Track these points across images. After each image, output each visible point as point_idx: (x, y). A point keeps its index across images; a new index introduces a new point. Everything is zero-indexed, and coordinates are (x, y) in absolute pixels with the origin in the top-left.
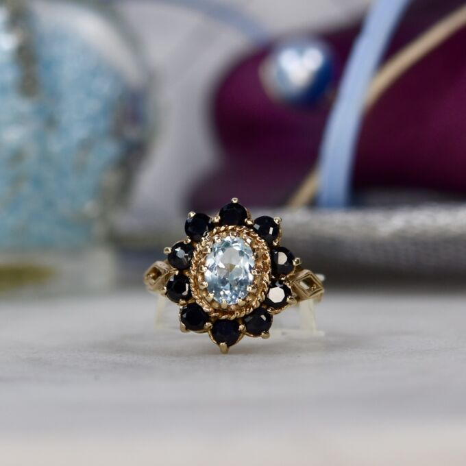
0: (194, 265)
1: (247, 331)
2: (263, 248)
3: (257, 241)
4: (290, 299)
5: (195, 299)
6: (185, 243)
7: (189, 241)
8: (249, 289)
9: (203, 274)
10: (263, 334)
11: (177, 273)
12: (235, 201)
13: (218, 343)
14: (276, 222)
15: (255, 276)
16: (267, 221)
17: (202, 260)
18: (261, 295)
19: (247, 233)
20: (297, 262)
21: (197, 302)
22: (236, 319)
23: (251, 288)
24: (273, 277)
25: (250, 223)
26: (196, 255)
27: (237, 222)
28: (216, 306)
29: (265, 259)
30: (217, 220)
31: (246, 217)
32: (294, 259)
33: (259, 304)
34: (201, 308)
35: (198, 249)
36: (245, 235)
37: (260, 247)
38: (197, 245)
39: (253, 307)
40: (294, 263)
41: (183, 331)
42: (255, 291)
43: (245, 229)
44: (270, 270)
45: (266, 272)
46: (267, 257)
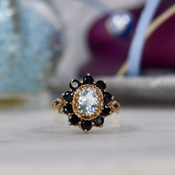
0: (74, 100)
1: (95, 125)
2: (100, 93)
3: (98, 90)
4: (111, 112)
5: (75, 113)
6: (70, 91)
7: (72, 90)
8: (96, 108)
9: (78, 103)
10: (101, 126)
11: (67, 103)
12: (88, 75)
13: (84, 130)
14: (105, 82)
15: (98, 103)
16: (101, 82)
17: (77, 98)
18: (100, 111)
19: (94, 87)
20: (113, 98)
21: (76, 114)
22: (91, 120)
23: (97, 108)
24: (104, 104)
25: (94, 83)
26: (75, 96)
27: (90, 83)
28: (83, 115)
29: (101, 97)
30: (82, 82)
31: (93, 81)
32: (112, 97)
33: (99, 114)
34: (77, 116)
35: (75, 93)
36: (94, 88)
37: (99, 92)
38: (75, 92)
39: (97, 115)
40: (112, 98)
41: (70, 125)
42: (98, 109)
43: (93, 85)
44: (103, 101)
45: (102, 102)
46: (102, 96)
